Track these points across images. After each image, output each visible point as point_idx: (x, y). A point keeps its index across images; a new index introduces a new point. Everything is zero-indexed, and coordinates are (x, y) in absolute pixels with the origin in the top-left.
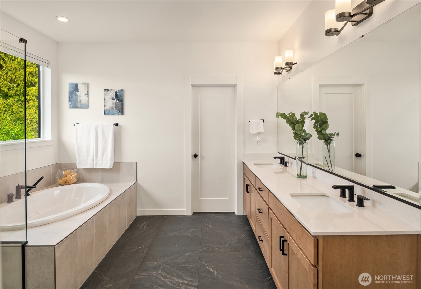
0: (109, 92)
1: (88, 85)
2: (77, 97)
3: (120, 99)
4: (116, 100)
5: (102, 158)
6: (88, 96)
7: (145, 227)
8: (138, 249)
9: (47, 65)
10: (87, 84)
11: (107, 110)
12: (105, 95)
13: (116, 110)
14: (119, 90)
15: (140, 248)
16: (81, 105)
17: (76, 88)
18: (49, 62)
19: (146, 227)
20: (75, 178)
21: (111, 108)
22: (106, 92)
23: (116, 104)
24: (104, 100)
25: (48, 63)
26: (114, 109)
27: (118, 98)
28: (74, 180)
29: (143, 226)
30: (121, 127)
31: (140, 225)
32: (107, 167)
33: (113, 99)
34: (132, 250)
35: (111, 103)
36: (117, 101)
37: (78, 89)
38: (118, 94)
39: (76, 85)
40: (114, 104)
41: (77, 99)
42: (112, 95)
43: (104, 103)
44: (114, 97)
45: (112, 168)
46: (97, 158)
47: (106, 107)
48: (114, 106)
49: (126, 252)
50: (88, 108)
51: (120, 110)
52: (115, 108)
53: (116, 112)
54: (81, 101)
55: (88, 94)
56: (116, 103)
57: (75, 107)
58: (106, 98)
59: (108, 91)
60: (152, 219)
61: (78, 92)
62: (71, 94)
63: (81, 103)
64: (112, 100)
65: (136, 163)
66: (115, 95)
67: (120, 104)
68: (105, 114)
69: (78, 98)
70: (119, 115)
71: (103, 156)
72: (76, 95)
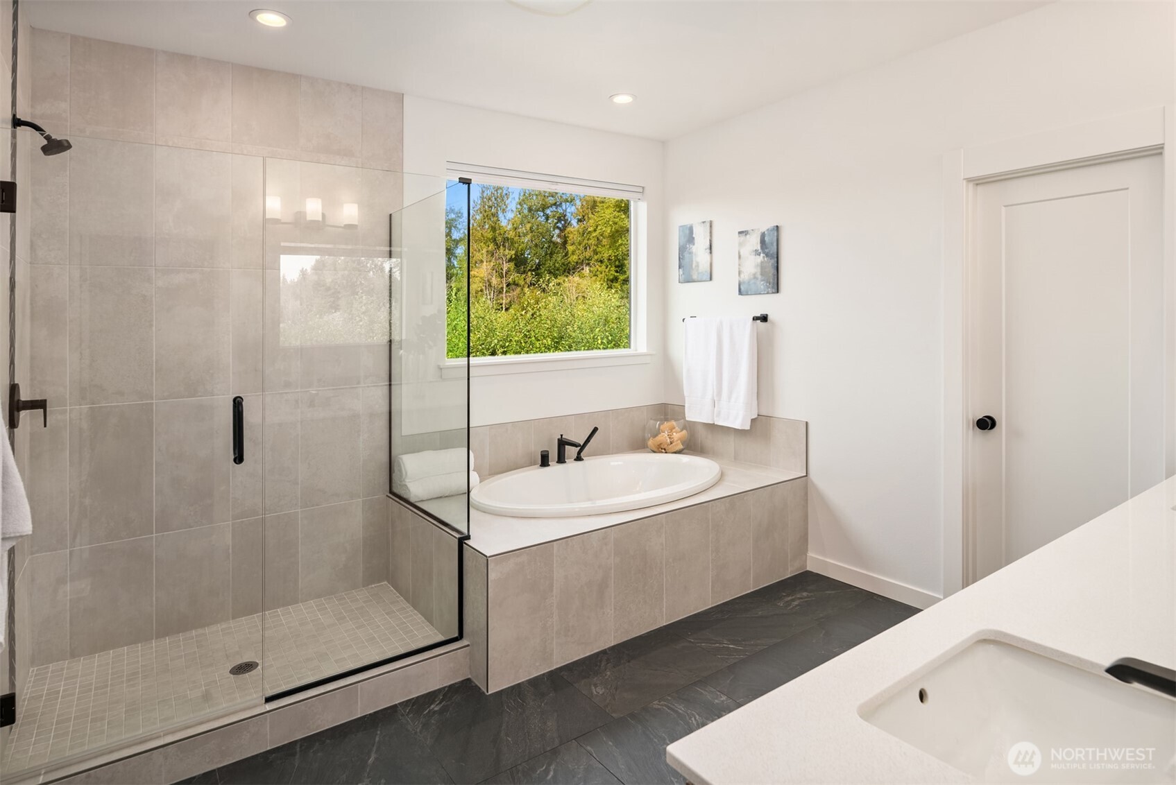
0: (748, 236)
1: (711, 226)
2: (692, 256)
3: (771, 252)
4: (762, 255)
5: (729, 402)
6: (711, 253)
7: (796, 603)
8: (724, 647)
9: (639, 196)
10: (708, 225)
11: (744, 283)
12: (741, 244)
13: (762, 281)
14: (768, 230)
15: (732, 646)
16: (698, 273)
17: (689, 236)
18: (643, 188)
19: (797, 606)
20: (679, 441)
21: (752, 277)
22: (743, 238)
23: (762, 266)
24: (740, 257)
25: (641, 190)
26: (757, 279)
27: (767, 248)
28: (677, 445)
29: (793, 600)
30: (773, 323)
31: (788, 595)
32: (737, 425)
33: (757, 253)
34: (711, 643)
35: (753, 264)
36: (764, 257)
37: (694, 238)
38: (766, 239)
39: (691, 229)
40: (758, 265)
41: (692, 261)
42: (754, 242)
43: (739, 265)
44: (759, 247)
45: (749, 428)
46: (719, 400)
47: (742, 276)
48: (759, 270)
49: (696, 641)
50: (711, 279)
51: (771, 280)
52: (759, 277)
53: (761, 285)
54: (697, 266)
55: (711, 248)
56: (762, 262)
57: (689, 280)
58: (742, 254)
59: (746, 235)
60: (833, 592)
61: (694, 244)
62: (682, 250)
63: (698, 270)
64: (753, 257)
65: (807, 423)
66: (761, 243)
67: (770, 264)
68: (740, 293)
69: (694, 260)
70: (768, 293)
71: (730, 397)
72: (690, 253)
